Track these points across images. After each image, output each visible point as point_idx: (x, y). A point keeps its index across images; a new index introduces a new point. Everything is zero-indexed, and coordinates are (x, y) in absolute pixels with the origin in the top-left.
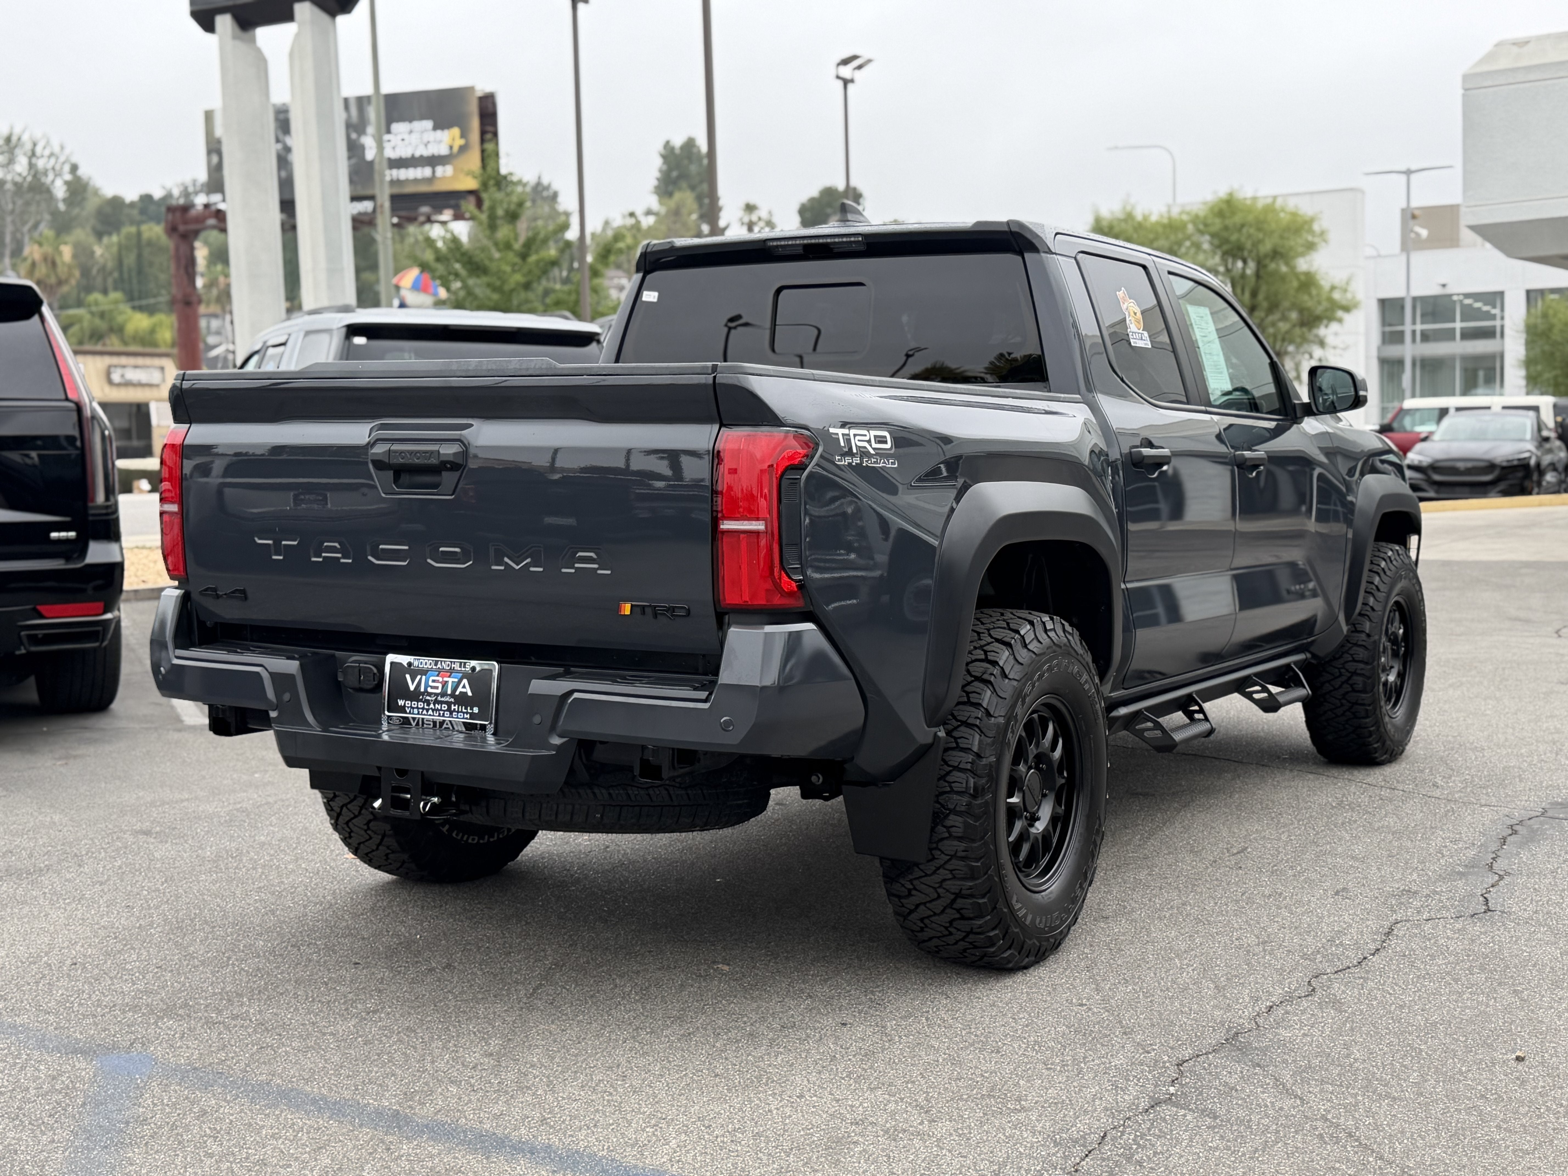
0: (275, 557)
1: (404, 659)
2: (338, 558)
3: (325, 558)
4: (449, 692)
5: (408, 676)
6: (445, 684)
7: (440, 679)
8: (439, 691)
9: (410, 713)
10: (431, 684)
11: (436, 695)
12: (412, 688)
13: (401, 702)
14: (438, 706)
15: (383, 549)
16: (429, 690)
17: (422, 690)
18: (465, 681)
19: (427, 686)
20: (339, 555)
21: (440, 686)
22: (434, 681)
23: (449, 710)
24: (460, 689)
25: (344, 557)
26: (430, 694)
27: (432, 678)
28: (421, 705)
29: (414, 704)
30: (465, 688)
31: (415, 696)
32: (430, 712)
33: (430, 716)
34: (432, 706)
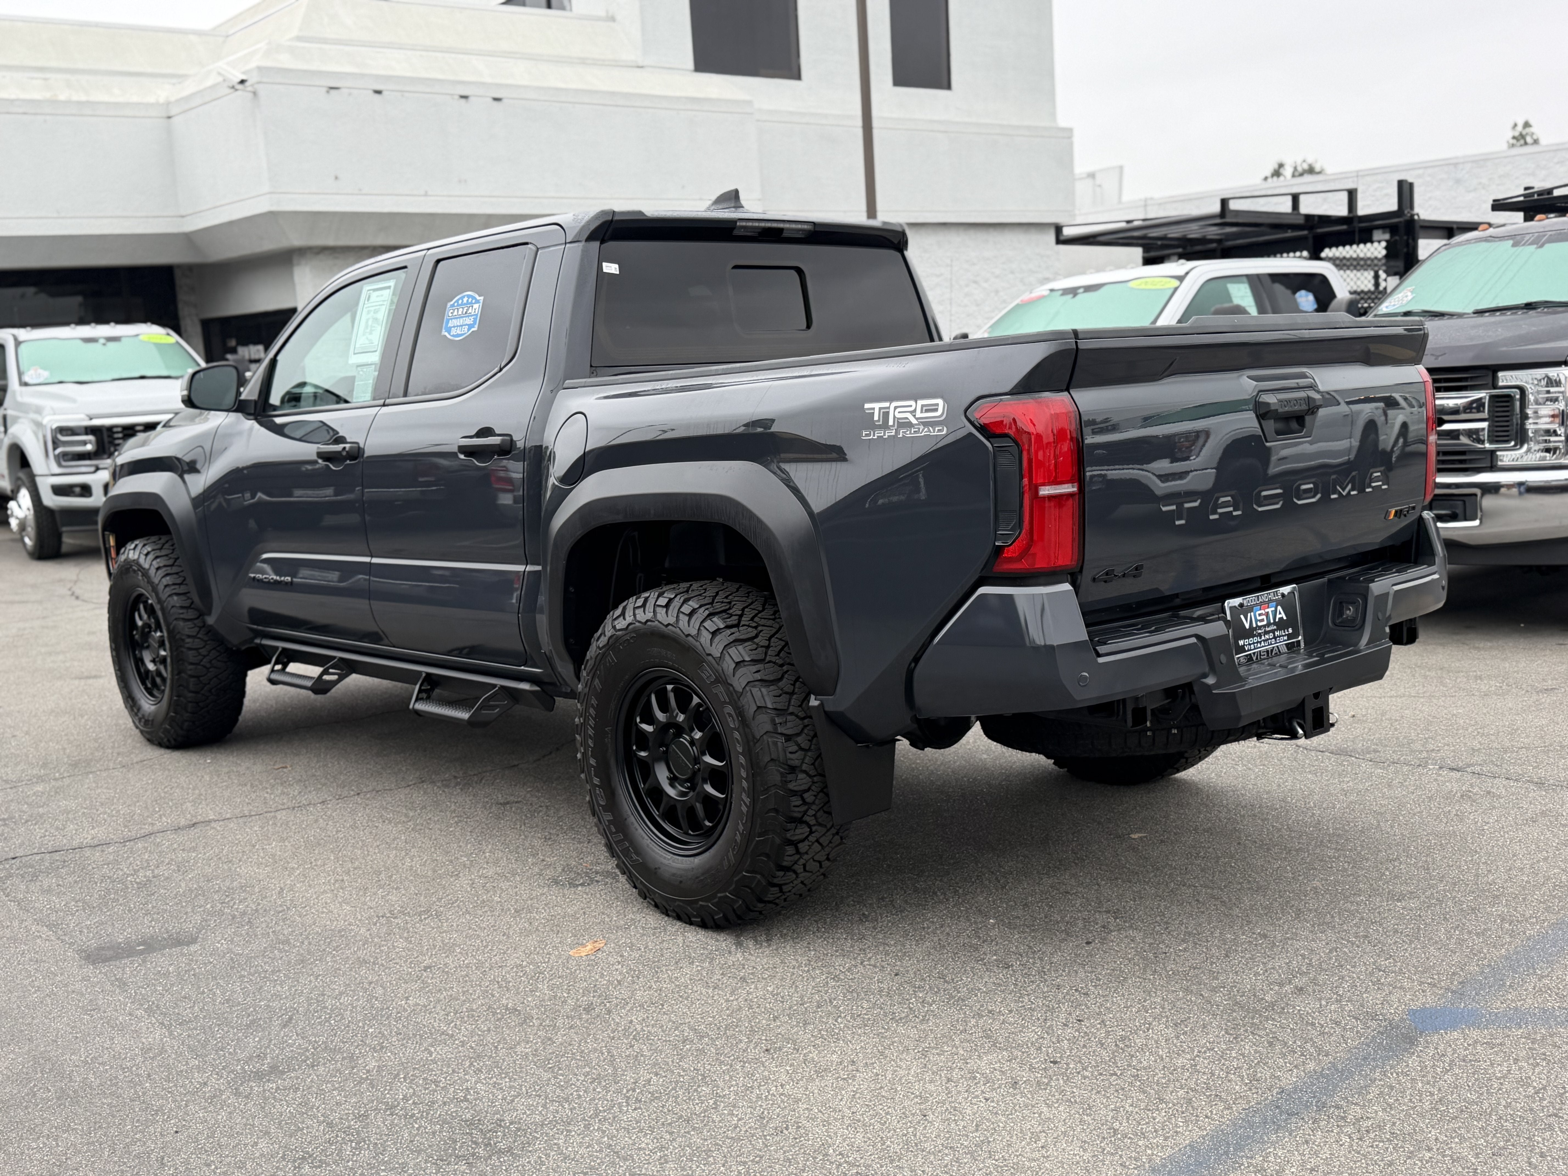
0: (1177, 523)
1: (1236, 602)
2: (1231, 512)
3: (1221, 514)
4: (1272, 621)
5: (1242, 617)
6: (1267, 614)
7: (1262, 612)
8: (1265, 623)
9: (1249, 650)
10: (1259, 618)
11: (1264, 626)
12: (1247, 626)
13: (1241, 643)
14: (1267, 637)
15: (1265, 496)
16: (1260, 624)
17: (1254, 626)
18: (1279, 608)
19: (1257, 621)
20: (1231, 509)
21: (1264, 617)
22: (1260, 615)
23: (1275, 638)
24: (1278, 616)
25: (1235, 510)
26: (1260, 627)
27: (1258, 613)
28: (1256, 639)
29: (1251, 640)
30: (1281, 615)
31: (1250, 633)
32: (1263, 644)
33: (1264, 647)
34: (1263, 638)
